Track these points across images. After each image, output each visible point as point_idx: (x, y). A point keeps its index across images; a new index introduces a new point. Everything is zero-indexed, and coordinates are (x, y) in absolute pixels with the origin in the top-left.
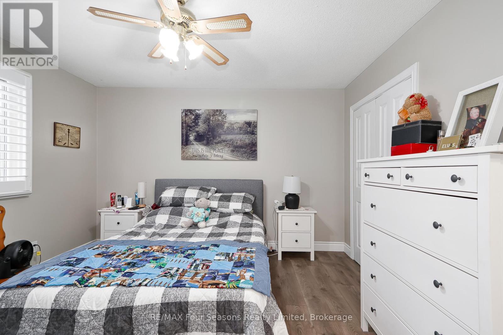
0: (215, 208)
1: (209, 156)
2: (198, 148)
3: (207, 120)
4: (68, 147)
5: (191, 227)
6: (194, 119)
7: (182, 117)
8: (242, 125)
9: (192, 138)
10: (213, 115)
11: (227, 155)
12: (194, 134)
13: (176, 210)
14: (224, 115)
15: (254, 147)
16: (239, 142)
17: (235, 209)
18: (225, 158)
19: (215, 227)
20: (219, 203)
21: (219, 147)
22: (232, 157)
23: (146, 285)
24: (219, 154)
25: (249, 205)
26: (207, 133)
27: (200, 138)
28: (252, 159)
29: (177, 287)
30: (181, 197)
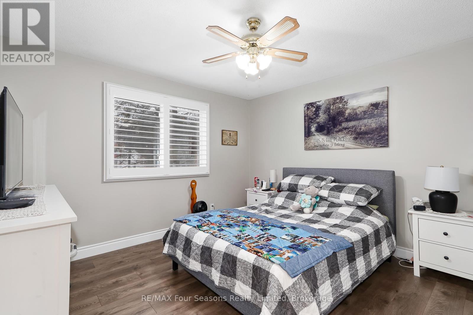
0: (325, 197)
1: (330, 145)
2: (320, 139)
3: (328, 110)
4: (230, 145)
5: (298, 211)
6: (315, 111)
7: (304, 111)
8: (367, 108)
9: (313, 129)
10: (334, 104)
11: (349, 144)
12: (315, 125)
13: (291, 195)
14: (345, 102)
15: (384, 131)
16: (363, 127)
17: (347, 201)
18: (347, 147)
19: (317, 215)
20: (329, 193)
21: (341, 135)
22: (356, 145)
23: (222, 238)
24: (340, 142)
25: (363, 198)
26: (328, 123)
27: (321, 129)
28: (381, 145)
29: (236, 245)
30: (295, 184)
